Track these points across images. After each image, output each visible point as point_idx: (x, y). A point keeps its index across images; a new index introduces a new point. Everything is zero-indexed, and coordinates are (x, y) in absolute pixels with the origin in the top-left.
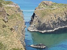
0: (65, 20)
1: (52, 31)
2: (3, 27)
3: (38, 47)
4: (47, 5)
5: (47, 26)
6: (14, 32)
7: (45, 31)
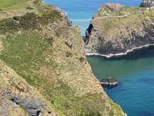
0: (143, 36)
1: (122, 54)
2: (67, 56)
3: (105, 83)
4: (112, 10)
5: (114, 46)
6: (86, 65)
7: (111, 55)
